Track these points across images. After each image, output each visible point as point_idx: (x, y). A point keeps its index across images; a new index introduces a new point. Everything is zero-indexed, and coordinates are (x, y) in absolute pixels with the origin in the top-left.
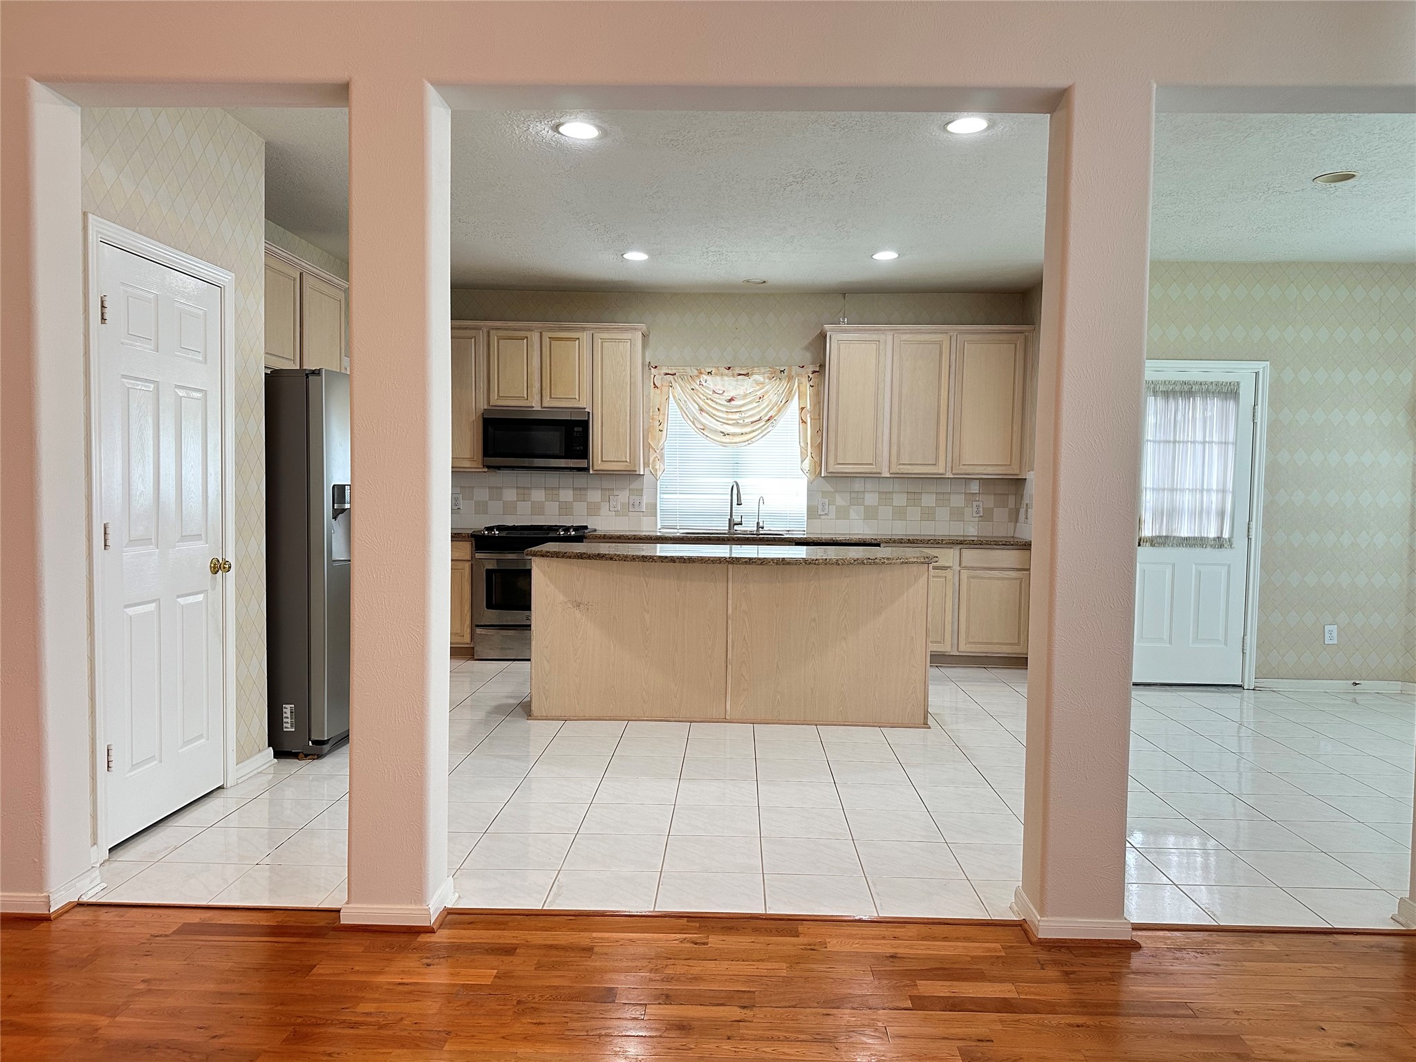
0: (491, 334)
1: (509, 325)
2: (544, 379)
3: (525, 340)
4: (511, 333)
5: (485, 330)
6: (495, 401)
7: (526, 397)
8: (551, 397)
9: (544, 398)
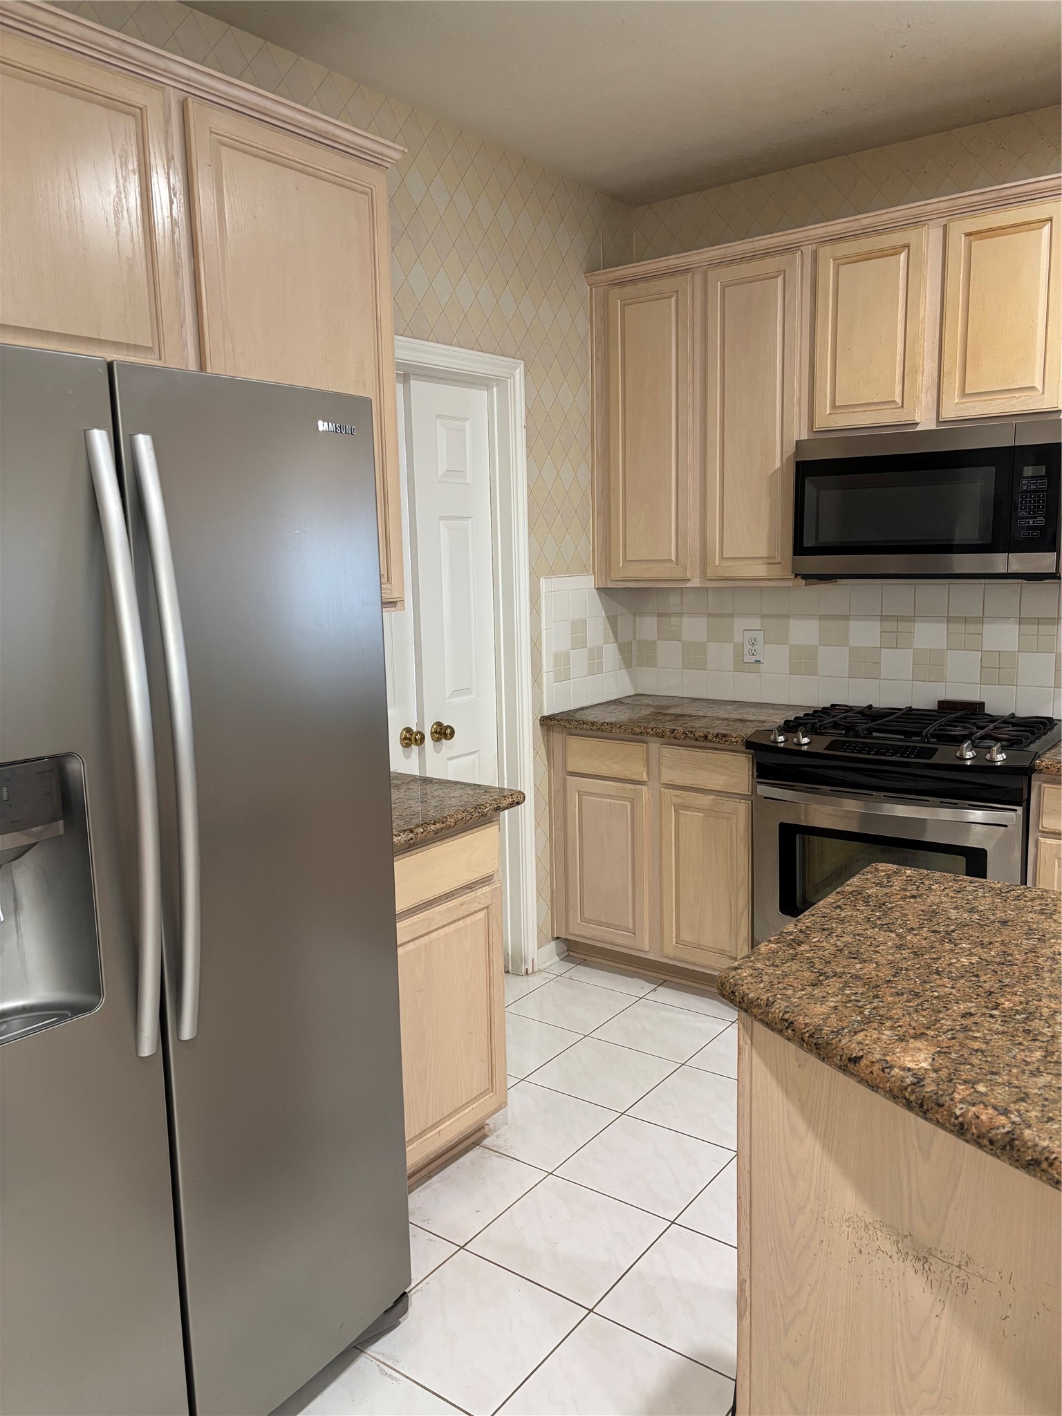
0: (820, 256)
1: (865, 222)
2: (946, 348)
3: (903, 256)
4: (866, 244)
5: (808, 250)
6: (828, 419)
7: (898, 400)
8: (964, 394)
9: (944, 398)
